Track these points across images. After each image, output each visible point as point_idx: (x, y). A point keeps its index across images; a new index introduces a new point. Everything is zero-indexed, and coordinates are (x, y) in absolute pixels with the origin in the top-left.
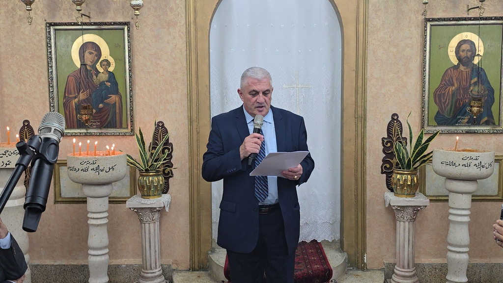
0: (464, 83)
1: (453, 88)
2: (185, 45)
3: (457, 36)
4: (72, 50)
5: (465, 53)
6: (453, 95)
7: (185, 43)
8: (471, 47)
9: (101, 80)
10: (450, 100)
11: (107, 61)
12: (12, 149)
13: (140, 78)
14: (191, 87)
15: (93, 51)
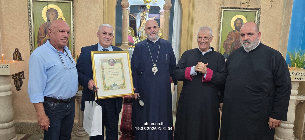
0: (238, 39)
1: (233, 41)
2: (103, 13)
3: (235, 16)
4: (42, 12)
5: (238, 24)
6: (232, 45)
7: (103, 12)
8: (241, 22)
10: (231, 47)
11: (61, 19)
12: (1, 65)
13: (79, 29)
15: (54, 14)
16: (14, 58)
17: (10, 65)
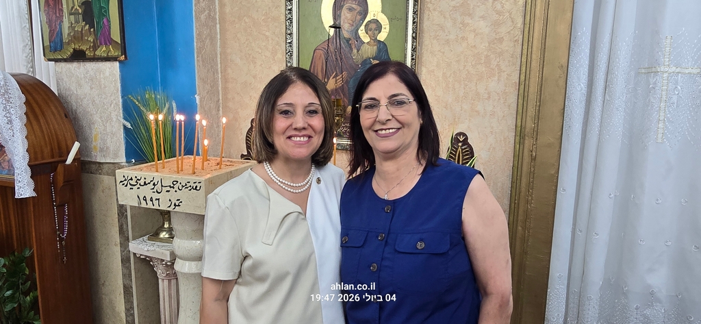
4: (323, 5)
9: (365, 57)
11: (376, 22)
12: (183, 178)
13: (431, 52)
14: (528, 70)
15: (354, 6)
16: (248, 147)
17: (206, 180)
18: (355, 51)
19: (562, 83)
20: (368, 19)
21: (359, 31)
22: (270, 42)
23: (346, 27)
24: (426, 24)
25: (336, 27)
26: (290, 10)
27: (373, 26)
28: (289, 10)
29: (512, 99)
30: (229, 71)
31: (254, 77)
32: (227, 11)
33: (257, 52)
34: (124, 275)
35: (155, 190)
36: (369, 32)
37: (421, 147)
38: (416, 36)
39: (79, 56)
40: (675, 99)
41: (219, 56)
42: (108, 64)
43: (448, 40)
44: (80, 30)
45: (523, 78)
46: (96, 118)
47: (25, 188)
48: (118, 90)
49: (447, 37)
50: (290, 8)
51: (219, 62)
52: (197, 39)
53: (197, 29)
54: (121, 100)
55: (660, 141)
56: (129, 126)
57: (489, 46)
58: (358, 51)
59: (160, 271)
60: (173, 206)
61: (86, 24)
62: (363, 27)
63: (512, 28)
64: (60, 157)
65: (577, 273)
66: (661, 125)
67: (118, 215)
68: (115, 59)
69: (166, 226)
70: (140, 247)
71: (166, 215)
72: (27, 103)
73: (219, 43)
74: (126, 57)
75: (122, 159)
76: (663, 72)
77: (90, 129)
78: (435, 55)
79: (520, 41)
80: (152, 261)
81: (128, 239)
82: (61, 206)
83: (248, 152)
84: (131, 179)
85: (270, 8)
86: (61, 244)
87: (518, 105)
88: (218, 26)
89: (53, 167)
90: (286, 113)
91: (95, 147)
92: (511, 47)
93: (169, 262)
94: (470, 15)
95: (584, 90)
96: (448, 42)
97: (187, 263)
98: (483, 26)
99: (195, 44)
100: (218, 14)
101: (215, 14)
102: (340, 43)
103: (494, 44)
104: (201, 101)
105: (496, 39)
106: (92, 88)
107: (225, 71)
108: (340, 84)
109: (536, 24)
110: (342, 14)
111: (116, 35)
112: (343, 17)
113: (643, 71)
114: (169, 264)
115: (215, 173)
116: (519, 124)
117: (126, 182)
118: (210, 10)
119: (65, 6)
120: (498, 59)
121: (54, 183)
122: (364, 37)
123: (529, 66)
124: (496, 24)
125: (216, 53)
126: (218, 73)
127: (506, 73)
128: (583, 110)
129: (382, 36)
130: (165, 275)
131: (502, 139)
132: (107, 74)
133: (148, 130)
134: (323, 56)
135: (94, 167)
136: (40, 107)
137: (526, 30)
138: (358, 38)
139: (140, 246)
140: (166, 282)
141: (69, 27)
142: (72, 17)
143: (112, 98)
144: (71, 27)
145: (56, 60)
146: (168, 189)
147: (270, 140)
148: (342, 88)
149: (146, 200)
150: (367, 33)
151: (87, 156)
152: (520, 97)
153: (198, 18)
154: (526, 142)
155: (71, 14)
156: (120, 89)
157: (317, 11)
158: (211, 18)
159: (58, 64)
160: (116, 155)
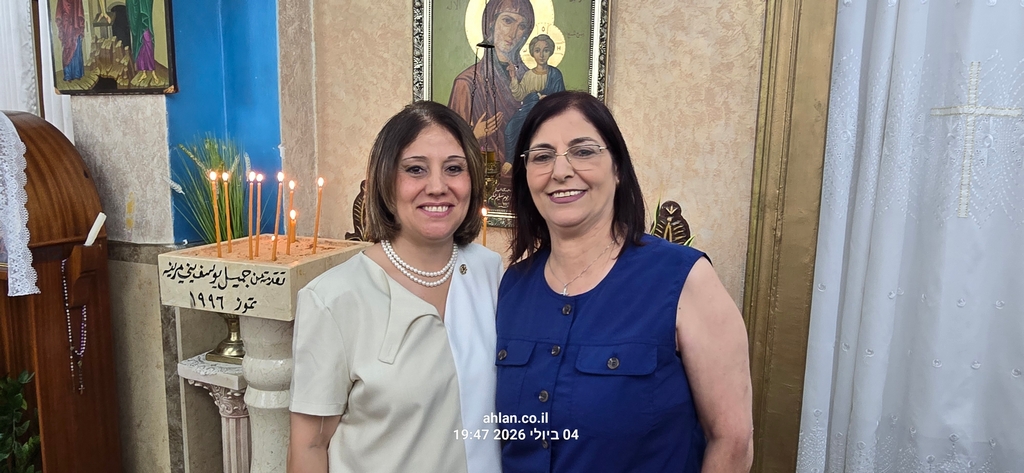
4: (467, 15)
9: (530, 90)
11: (546, 38)
12: (257, 267)
13: (627, 84)
14: (770, 109)
15: (513, 15)
16: (356, 223)
17: (292, 269)
18: (515, 81)
19: (819, 129)
20: (534, 34)
21: (521, 53)
22: (390, 67)
23: (501, 45)
24: (620, 42)
25: (487, 45)
26: (420, 21)
27: (541, 45)
28: (418, 21)
29: (747, 153)
30: (330, 110)
31: (366, 119)
32: (327, 22)
33: (371, 82)
34: (169, 412)
35: (216, 284)
36: (536, 54)
37: (617, 218)
38: (605, 59)
39: (106, 87)
40: (984, 153)
41: (314, 88)
42: (149, 99)
43: (652, 66)
44: (109, 48)
45: (762, 121)
46: (131, 178)
47: (23, 282)
48: (164, 136)
49: (651, 62)
50: (419, 18)
51: (314, 97)
52: (283, 63)
53: (282, 47)
54: (168, 152)
55: (963, 215)
56: (179, 189)
57: (712, 74)
58: (519, 81)
59: (224, 406)
60: (242, 309)
61: (117, 40)
62: (526, 47)
63: (746, 48)
64: (77, 235)
65: (842, 408)
66: (964, 192)
67: (162, 322)
68: (159, 91)
69: (234, 338)
70: (195, 370)
71: (232, 322)
72: (28, 155)
73: (314, 70)
74: (176, 89)
75: (170, 240)
76: (968, 114)
77: (122, 193)
78: (633, 88)
79: (758, 68)
80: (211, 391)
81: (176, 358)
82: (76, 309)
83: (356, 229)
84: (181, 268)
85: (389, 18)
86: (76, 365)
87: (754, 161)
88: (313, 44)
89: (65, 250)
90: (415, 169)
91: (129, 221)
92: (745, 77)
93: (237, 392)
94: (684, 29)
95: (852, 141)
96: (651, 68)
97: (264, 394)
98: (703, 46)
99: (279, 70)
100: (313, 26)
101: (309, 27)
102: (493, 71)
103: (719, 72)
104: (286, 154)
105: (722, 64)
106: (125, 134)
107: (324, 109)
108: (492, 130)
109: (782, 43)
110: (496, 27)
111: (161, 56)
112: (497, 32)
113: (938, 112)
114: (236, 394)
115: (307, 260)
116: (757, 190)
117: (172, 273)
118: (301, 21)
119: (86, 13)
120: (725, 94)
121: (67, 274)
122: (529, 60)
123: (770, 105)
124: (723, 43)
125: (310, 85)
126: (312, 113)
127: (737, 114)
128: (851, 169)
129: (555, 60)
130: (231, 412)
131: (733, 211)
132: (148, 113)
133: (208, 196)
134: (467, 89)
135: (127, 251)
136: (47, 161)
137: (767, 51)
138: (519, 62)
139: (194, 368)
140: (232, 423)
141: (92, 44)
142: (97, 30)
143: (156, 149)
144: (96, 44)
145: (73, 93)
146: (236, 282)
147: (391, 210)
148: (496, 136)
149: (202, 299)
150: (533, 55)
151: (118, 234)
152: (758, 150)
153: (283, 33)
154: (767, 215)
155: (95, 25)
156: (166, 136)
157: (459, 23)
158: (303, 32)
159: (75, 98)
160: (160, 234)
